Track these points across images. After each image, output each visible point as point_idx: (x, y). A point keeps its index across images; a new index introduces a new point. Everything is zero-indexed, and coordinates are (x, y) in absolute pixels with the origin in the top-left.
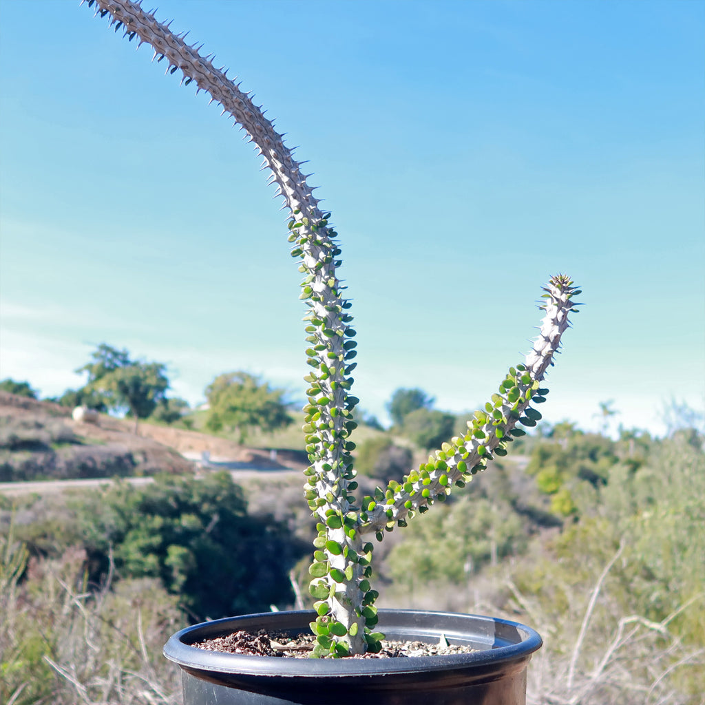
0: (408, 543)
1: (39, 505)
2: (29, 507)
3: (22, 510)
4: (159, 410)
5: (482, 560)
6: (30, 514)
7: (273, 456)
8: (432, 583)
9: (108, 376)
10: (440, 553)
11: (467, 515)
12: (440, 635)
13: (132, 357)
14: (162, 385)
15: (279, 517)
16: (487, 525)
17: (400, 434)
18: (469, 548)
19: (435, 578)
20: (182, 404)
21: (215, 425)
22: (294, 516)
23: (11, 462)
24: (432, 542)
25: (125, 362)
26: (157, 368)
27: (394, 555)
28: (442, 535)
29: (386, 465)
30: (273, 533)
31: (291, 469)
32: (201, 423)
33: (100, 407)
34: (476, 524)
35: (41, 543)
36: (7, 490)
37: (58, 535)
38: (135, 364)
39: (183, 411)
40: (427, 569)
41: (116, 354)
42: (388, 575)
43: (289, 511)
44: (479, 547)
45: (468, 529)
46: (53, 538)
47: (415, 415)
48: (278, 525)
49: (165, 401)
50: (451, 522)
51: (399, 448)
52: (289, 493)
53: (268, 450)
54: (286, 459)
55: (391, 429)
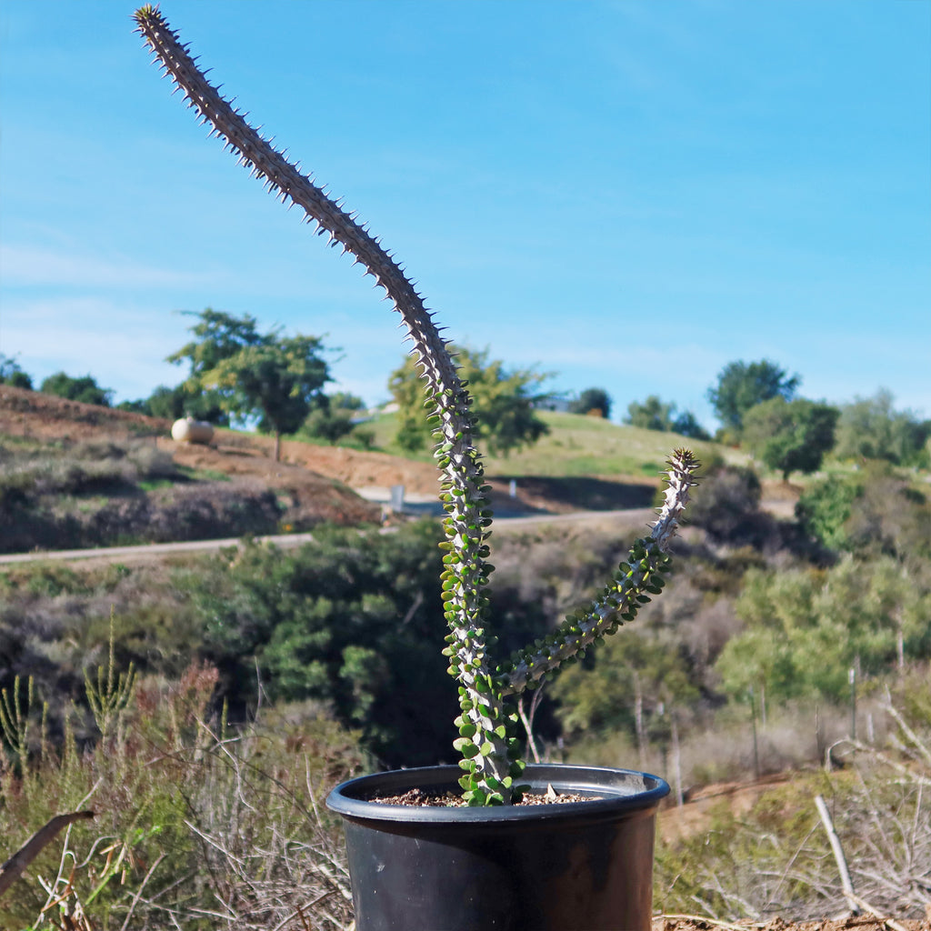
0: (750, 636)
1: (127, 585)
2: (111, 587)
3: (101, 593)
4: (315, 416)
5: (881, 662)
6: (113, 599)
7: (512, 489)
8: (792, 703)
9: (223, 364)
10: (805, 651)
11: (855, 587)
13: (262, 330)
14: (319, 371)
15: (526, 594)
16: (890, 601)
17: (735, 445)
18: (857, 642)
19: (799, 693)
20: (354, 404)
21: (412, 441)
22: (553, 592)
23: (76, 514)
24: (793, 633)
25: (252, 338)
26: (306, 347)
27: (727, 655)
28: (813, 622)
29: (712, 501)
30: (518, 621)
31: (544, 512)
32: (387, 436)
33: (215, 416)
34: (871, 601)
35: (135, 645)
36: (75, 559)
37: (161, 633)
38: (268, 340)
39: (356, 417)
40: (786, 679)
41: (233, 325)
42: (719, 689)
43: (545, 584)
44: (877, 640)
45: (857, 609)
46: (153, 637)
47: (764, 409)
48: (525, 607)
49: (324, 401)
50: (822, 601)
51: (733, 470)
52: (541, 552)
53: (505, 480)
54: (533, 495)
55: (719, 438)
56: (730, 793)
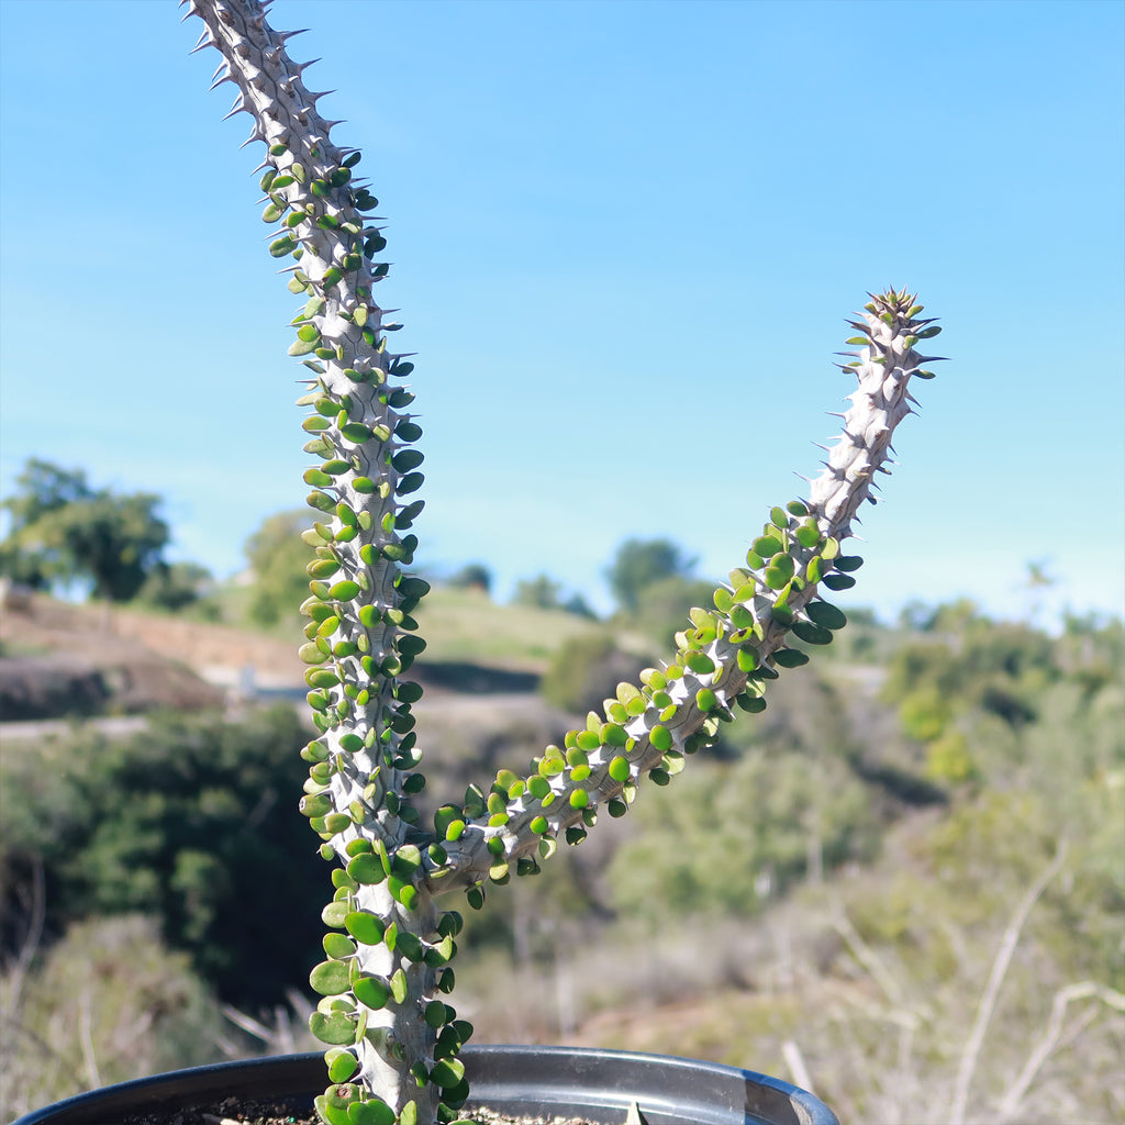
0: (647, 841)
4: (153, 586)
5: (792, 872)
8: (694, 918)
9: (48, 521)
10: (709, 858)
11: (763, 785)
12: (628, 1104)
14: (157, 536)
16: (801, 803)
17: (631, 626)
18: (765, 848)
19: (701, 907)
20: (198, 573)
21: (266, 614)
24: (695, 838)
25: (82, 491)
26: (145, 505)
27: (619, 864)
28: (715, 825)
32: (239, 608)
33: (36, 581)
34: (780, 802)
38: (102, 497)
39: (202, 588)
40: (685, 891)
41: (62, 478)
42: (610, 903)
44: (785, 846)
45: (765, 813)
47: (660, 590)
49: (164, 569)
50: (731, 800)
55: (614, 620)
56: (625, 1024)
